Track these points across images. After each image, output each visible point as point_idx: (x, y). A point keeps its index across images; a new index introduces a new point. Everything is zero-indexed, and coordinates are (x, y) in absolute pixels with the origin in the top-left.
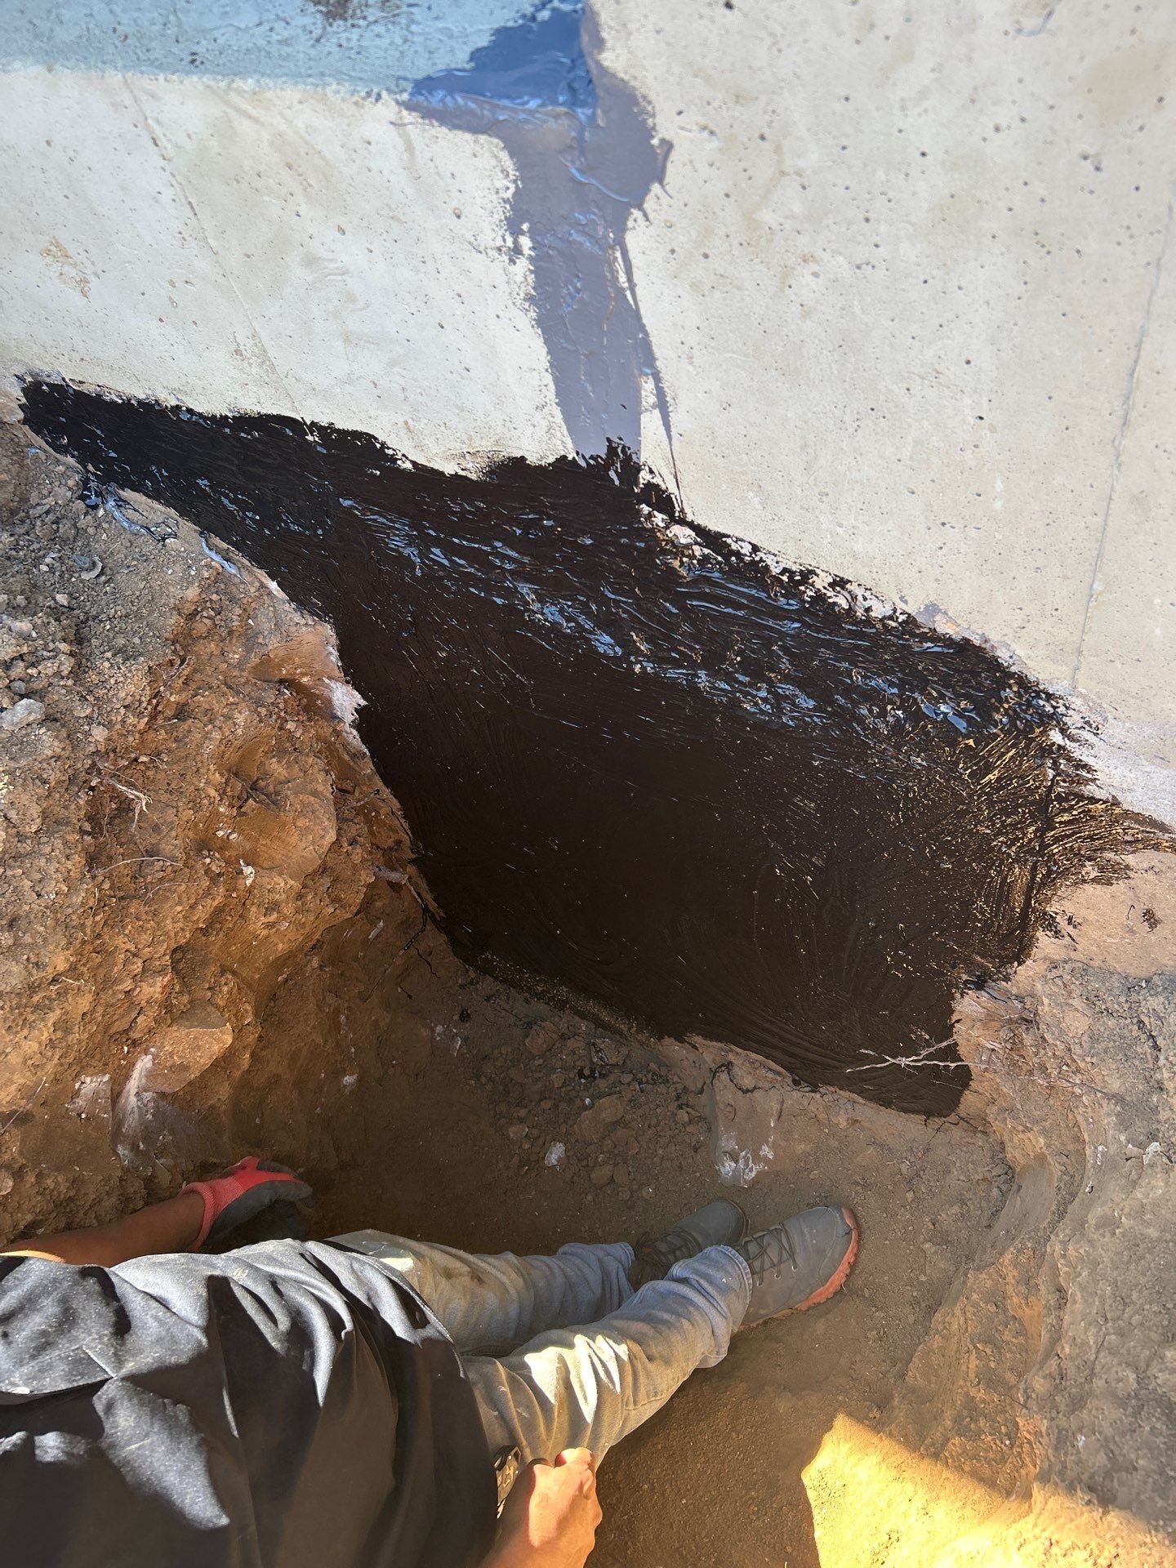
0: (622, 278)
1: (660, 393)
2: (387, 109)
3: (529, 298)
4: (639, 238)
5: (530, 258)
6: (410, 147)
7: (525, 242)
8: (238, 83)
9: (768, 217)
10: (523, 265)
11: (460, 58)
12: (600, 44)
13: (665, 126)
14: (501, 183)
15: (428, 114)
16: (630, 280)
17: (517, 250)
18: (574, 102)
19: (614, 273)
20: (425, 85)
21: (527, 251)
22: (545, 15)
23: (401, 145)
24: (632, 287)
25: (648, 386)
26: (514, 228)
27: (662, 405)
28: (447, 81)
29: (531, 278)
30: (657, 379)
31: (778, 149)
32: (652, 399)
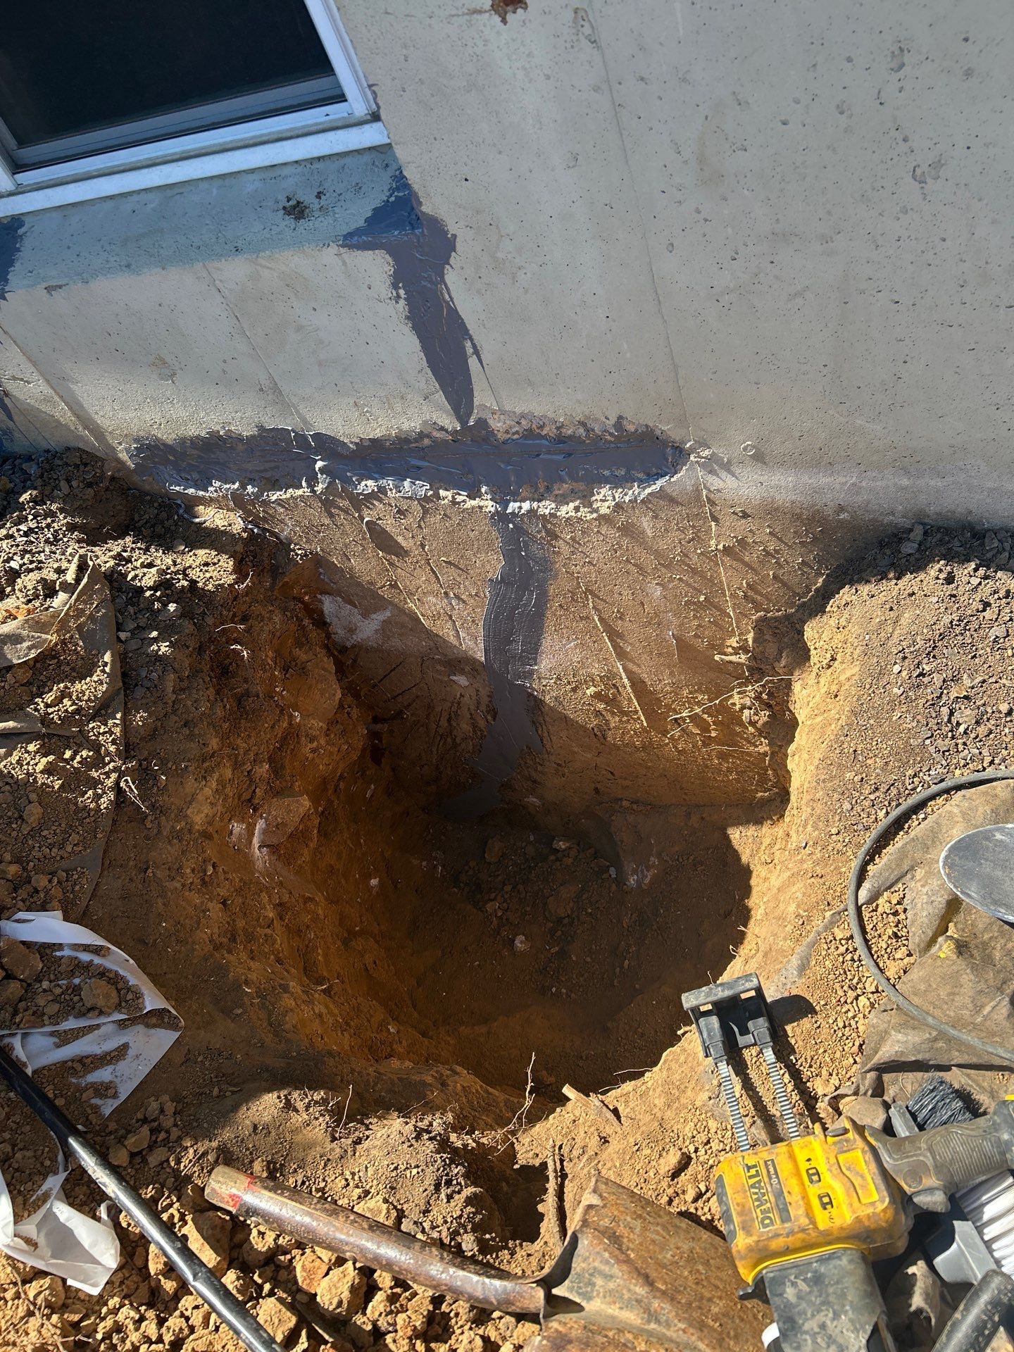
0: (447, 297)
1: (474, 346)
2: (334, 249)
3: (407, 318)
4: (451, 277)
5: (405, 299)
6: (344, 263)
7: (402, 292)
8: (262, 254)
9: (500, 255)
10: (402, 302)
11: (361, 223)
12: (420, 204)
13: (452, 229)
14: (387, 268)
15: (351, 247)
16: (450, 297)
17: (398, 297)
18: (413, 229)
19: (442, 294)
20: (349, 236)
21: (403, 296)
22: (392, 199)
23: (340, 264)
24: (452, 299)
25: (468, 344)
26: (395, 286)
27: (477, 352)
28: (358, 232)
29: (407, 308)
30: (472, 340)
31: (497, 227)
32: (471, 350)
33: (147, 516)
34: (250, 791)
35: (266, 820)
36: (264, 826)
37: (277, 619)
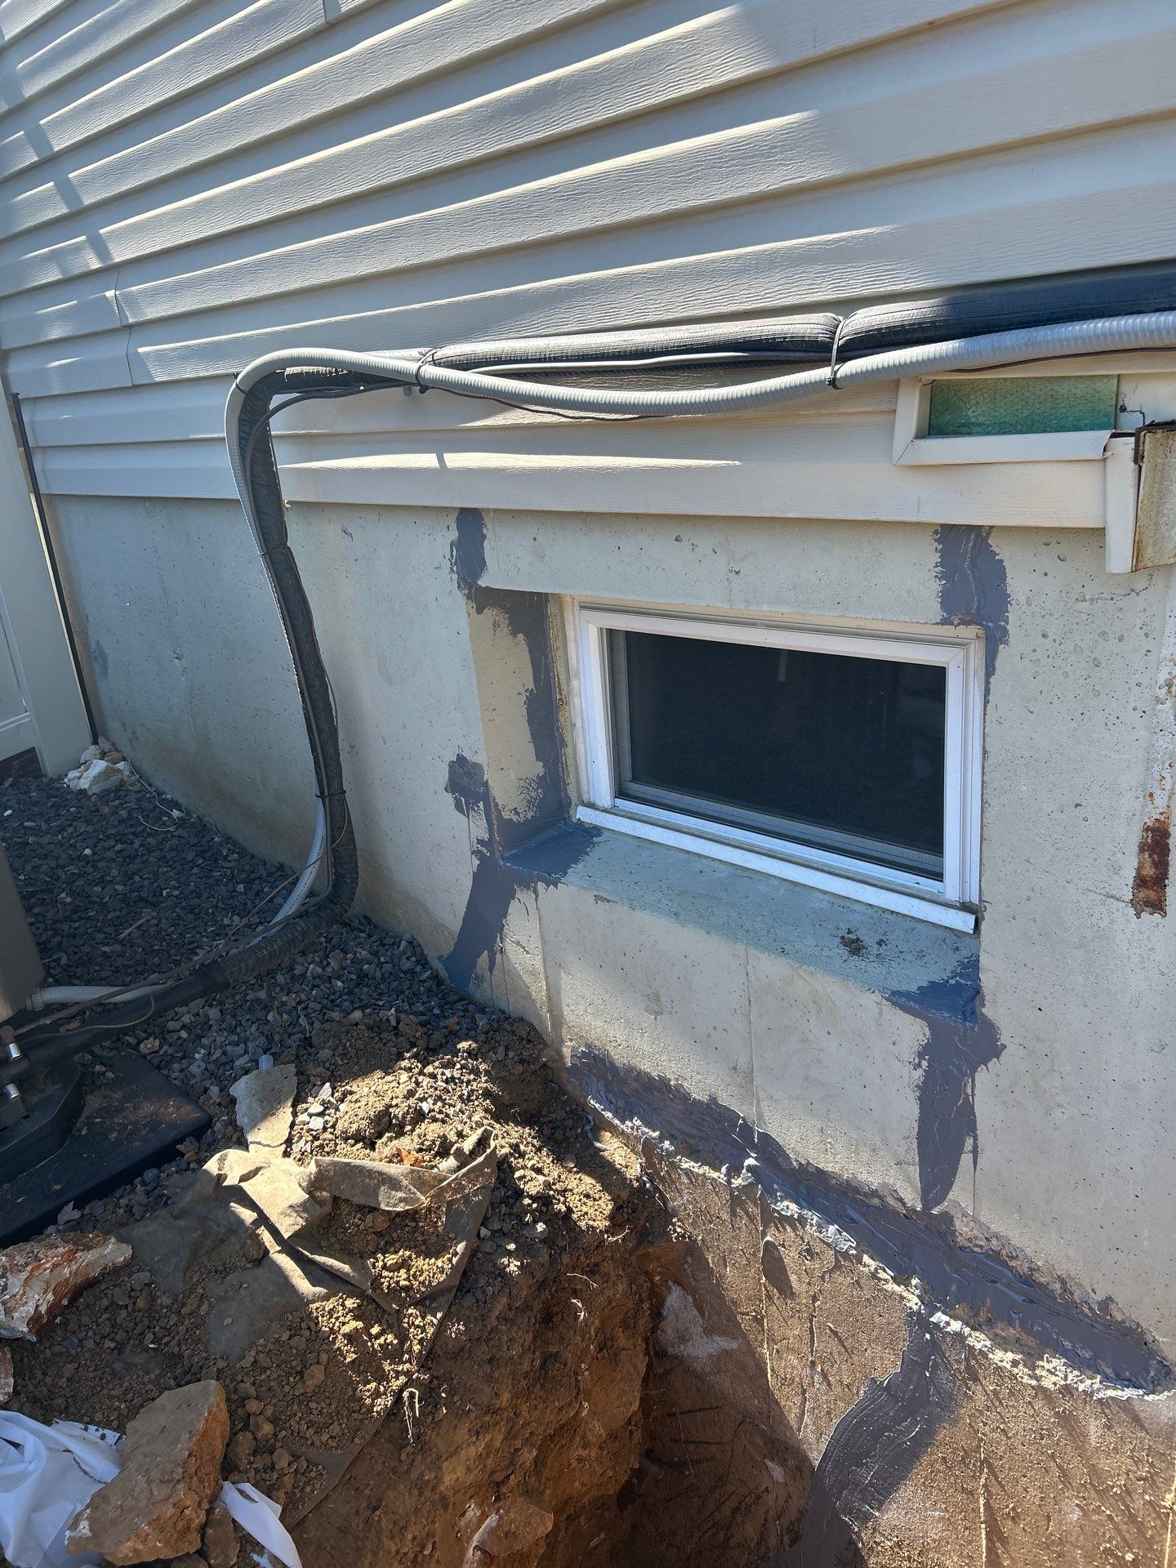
0: (969, 1091)
1: (975, 1146)
2: (877, 997)
3: (918, 1086)
4: (982, 1076)
5: (925, 1070)
6: (881, 1013)
7: (925, 1064)
8: (805, 967)
9: (1043, 1084)
10: (920, 1072)
11: (913, 988)
12: (984, 1005)
13: (1004, 1039)
14: (921, 1037)
15: (894, 1004)
16: (972, 1092)
17: (919, 1065)
18: (965, 1019)
19: (965, 1085)
20: (894, 993)
21: (924, 1067)
22: (953, 982)
23: (877, 1011)
24: (973, 1095)
25: (969, 1142)
26: (921, 1055)
27: (975, 1152)
28: (908, 995)
29: (922, 1079)
30: (975, 1138)
31: (1052, 1061)
32: (970, 1148)
33: (554, 1116)
34: (505, 1473)
35: (501, 1517)
36: (494, 1524)
37: (620, 1288)
